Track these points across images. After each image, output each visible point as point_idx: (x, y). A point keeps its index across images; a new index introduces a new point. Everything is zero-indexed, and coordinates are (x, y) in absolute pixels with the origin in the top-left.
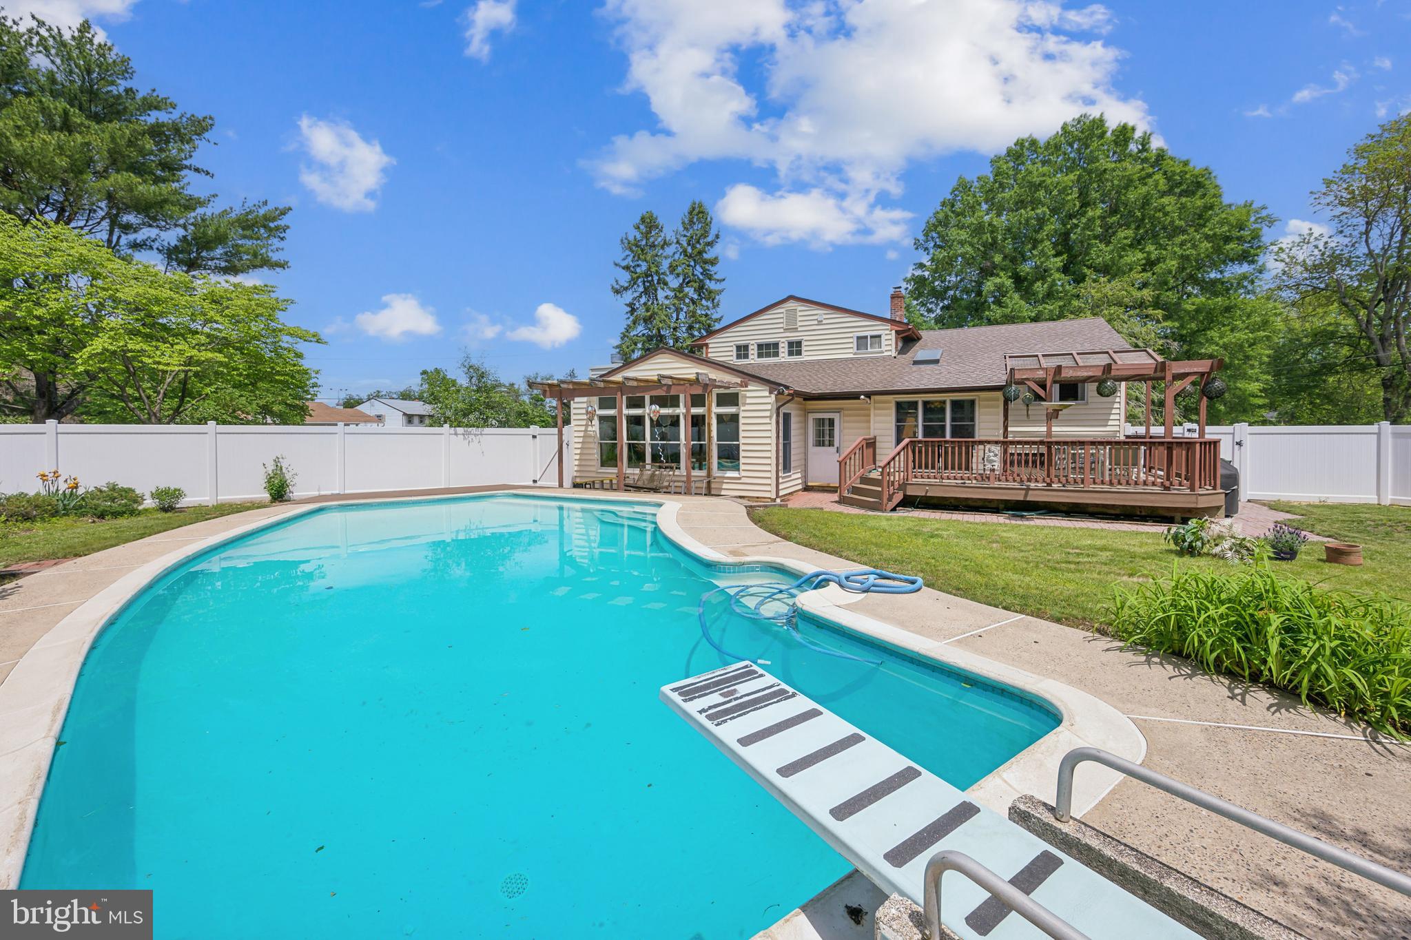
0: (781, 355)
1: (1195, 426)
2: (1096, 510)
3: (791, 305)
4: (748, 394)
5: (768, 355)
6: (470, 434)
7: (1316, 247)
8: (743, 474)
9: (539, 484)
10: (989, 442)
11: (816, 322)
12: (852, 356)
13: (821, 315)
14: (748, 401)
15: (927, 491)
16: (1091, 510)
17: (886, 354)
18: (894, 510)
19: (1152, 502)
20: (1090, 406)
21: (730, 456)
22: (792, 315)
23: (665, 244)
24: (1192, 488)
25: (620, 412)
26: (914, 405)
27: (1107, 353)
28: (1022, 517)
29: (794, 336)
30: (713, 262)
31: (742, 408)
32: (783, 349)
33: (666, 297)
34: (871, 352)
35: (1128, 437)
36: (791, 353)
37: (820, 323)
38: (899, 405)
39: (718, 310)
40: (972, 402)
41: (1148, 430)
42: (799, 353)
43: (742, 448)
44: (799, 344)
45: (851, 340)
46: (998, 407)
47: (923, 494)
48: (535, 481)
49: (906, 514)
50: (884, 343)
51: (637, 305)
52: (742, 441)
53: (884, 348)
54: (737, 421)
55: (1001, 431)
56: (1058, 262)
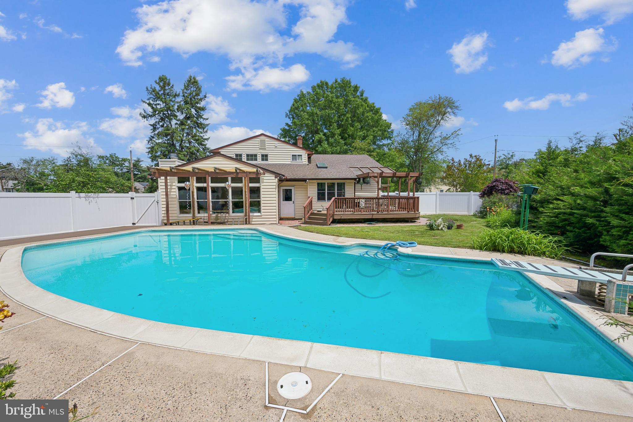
0: (258, 160)
1: (398, 193)
2: (390, 220)
3: (263, 138)
4: (265, 178)
5: (252, 160)
6: (90, 197)
7: (401, 137)
8: (263, 214)
9: (137, 225)
10: (361, 198)
11: (274, 147)
12: (290, 163)
13: (276, 144)
14: (265, 181)
15: (341, 217)
16: (388, 220)
17: (304, 163)
18: (330, 225)
19: (406, 216)
20: (370, 185)
21: (256, 205)
22: (263, 142)
23: (176, 95)
24: (415, 212)
25: (208, 185)
26: (334, 184)
27: (377, 168)
28: (371, 224)
29: (264, 152)
30: (203, 109)
31: (262, 184)
32: (259, 158)
33: (176, 124)
34: (298, 162)
35: (382, 196)
36: (263, 160)
37: (276, 147)
38: (318, 184)
39: (207, 134)
40: (344, 184)
41: (388, 194)
42: (267, 160)
43: (262, 202)
44: (267, 156)
45: (290, 156)
46: (352, 186)
47: (340, 218)
48: (134, 224)
49: (334, 226)
50: (303, 158)
51: (158, 126)
52: (262, 199)
53: (303, 160)
54: (260, 190)
55: (353, 195)
56: (338, 131)
